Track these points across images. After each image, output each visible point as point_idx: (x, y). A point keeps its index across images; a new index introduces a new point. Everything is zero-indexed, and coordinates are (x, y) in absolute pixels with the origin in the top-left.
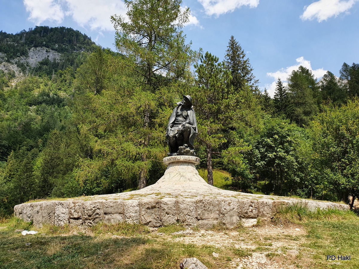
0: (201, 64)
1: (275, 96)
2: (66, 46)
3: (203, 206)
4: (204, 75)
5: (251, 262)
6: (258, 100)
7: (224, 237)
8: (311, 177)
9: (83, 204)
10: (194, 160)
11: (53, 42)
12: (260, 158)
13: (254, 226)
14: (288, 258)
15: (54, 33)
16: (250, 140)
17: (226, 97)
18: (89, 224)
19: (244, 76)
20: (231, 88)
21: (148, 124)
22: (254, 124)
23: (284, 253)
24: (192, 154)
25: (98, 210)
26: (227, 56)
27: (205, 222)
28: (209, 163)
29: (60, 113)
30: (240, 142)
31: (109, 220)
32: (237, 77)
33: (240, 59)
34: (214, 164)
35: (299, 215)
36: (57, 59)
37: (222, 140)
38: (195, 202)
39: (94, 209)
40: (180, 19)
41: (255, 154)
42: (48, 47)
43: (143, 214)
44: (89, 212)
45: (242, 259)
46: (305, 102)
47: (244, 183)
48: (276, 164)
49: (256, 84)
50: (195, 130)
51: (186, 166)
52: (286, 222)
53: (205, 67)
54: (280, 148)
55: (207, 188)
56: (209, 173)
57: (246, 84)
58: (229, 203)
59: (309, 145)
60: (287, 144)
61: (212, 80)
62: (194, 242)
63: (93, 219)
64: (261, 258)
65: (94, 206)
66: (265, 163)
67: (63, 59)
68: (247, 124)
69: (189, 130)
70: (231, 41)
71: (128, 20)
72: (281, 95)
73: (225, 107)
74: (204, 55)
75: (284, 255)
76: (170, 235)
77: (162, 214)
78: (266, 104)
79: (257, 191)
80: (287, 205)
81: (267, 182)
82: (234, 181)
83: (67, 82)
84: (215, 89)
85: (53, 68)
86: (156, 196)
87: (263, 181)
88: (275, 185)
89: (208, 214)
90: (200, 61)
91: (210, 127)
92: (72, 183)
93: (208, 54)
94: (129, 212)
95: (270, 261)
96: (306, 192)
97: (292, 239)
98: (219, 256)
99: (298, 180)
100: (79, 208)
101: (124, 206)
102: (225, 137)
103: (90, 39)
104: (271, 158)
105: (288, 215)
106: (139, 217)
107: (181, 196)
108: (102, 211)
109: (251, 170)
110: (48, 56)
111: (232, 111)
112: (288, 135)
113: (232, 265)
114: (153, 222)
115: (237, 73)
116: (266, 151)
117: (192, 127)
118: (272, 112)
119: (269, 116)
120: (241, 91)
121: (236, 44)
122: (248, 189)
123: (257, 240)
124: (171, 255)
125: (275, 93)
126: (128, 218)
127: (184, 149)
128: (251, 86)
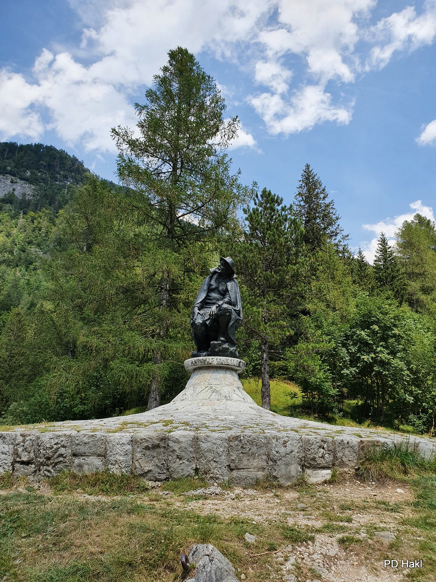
0: (255, 207)
1: (375, 261)
2: (43, 174)
3: (240, 447)
4: (258, 224)
5: (312, 552)
6: (347, 268)
7: (272, 502)
8: (433, 395)
9: (38, 438)
10: (235, 364)
11: (22, 167)
12: (349, 361)
13: (325, 482)
14: (377, 547)
15: (25, 153)
16: (332, 331)
17: (294, 262)
18: (46, 472)
19: (325, 229)
20: (302, 247)
21: (167, 302)
22: (341, 306)
23: (369, 538)
24: (233, 355)
25: (63, 448)
26: (298, 196)
27: (243, 473)
28: (265, 368)
29: (28, 280)
30: (315, 335)
31: (80, 466)
32: (313, 229)
33: (320, 202)
34: (275, 370)
35: (403, 464)
36: (28, 195)
37: (286, 331)
38: (226, 439)
39: (55, 447)
40: (224, 134)
41: (340, 355)
42: (14, 175)
43: (137, 458)
44: (47, 451)
45: (297, 547)
46: (424, 272)
47: (322, 403)
48: (374, 373)
49: (345, 241)
50: (239, 314)
51: (222, 375)
52: (382, 477)
53: (261, 212)
54: (381, 346)
55: (255, 412)
56: (264, 385)
57: (329, 241)
58: (285, 442)
59: (429, 342)
60: (393, 340)
61: (271, 233)
62: (219, 510)
63: (54, 464)
64: (329, 546)
65: (56, 441)
66: (357, 371)
67: (38, 195)
68: (328, 306)
69: (228, 314)
70: (305, 172)
71: (138, 135)
72: (386, 259)
73: (291, 277)
74: (260, 194)
75: (370, 541)
76: (182, 495)
77: (170, 458)
78: (361, 274)
79: (344, 416)
80: (383, 446)
81: (360, 401)
82: (305, 399)
83: (42, 230)
84: (275, 248)
85: (21, 209)
86: (164, 426)
87: (354, 400)
88: (373, 407)
89: (248, 460)
90: (252, 202)
91: (267, 309)
92: (40, 396)
93: (266, 192)
94: (114, 453)
95: (345, 552)
96: (425, 420)
97: (388, 510)
98: (255, 541)
99: (410, 399)
100: (31, 444)
101: (107, 443)
102: (291, 326)
103: (81, 164)
104: (366, 362)
105: (385, 465)
106: (131, 462)
107: (206, 427)
108: (70, 450)
109: (333, 381)
110: (14, 190)
111: (303, 284)
112: (395, 326)
113: (277, 558)
114: (154, 472)
115: (314, 224)
116: (359, 351)
117: (234, 310)
118: (369, 288)
119: (364, 294)
120: (320, 251)
121: (314, 178)
122: (328, 413)
123: (328, 509)
124: (171, 538)
125: (376, 256)
126: (112, 464)
127: (220, 345)
128: (337, 245)
